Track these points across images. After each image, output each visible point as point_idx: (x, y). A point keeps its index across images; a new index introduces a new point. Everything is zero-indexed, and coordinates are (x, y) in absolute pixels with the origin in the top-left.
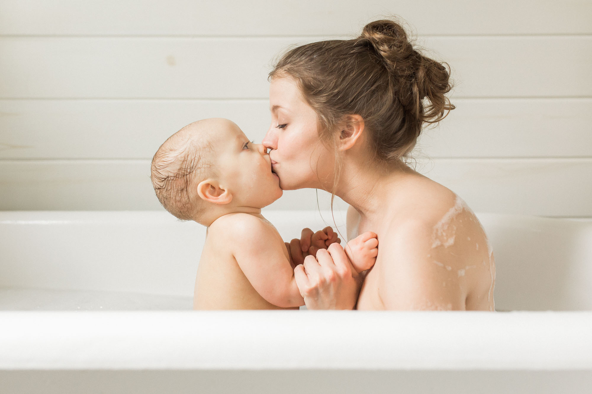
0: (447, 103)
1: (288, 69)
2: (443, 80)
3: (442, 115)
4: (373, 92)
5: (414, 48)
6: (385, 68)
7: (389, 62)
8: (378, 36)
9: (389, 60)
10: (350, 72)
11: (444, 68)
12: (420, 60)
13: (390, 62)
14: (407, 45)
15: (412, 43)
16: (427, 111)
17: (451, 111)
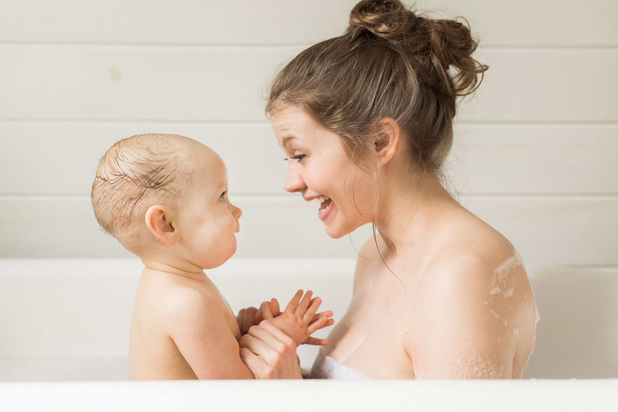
0: (477, 65)
1: (286, 97)
2: (464, 39)
3: (476, 80)
4: (393, 85)
5: (417, 14)
6: (395, 52)
7: (395, 42)
8: (370, 18)
9: (395, 40)
10: (359, 72)
11: (460, 24)
12: (429, 26)
13: (397, 41)
14: (408, 15)
15: (412, 10)
16: (458, 82)
17: (485, 73)
